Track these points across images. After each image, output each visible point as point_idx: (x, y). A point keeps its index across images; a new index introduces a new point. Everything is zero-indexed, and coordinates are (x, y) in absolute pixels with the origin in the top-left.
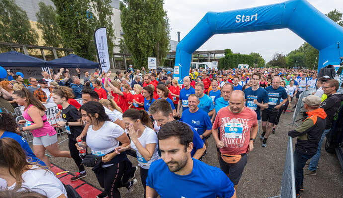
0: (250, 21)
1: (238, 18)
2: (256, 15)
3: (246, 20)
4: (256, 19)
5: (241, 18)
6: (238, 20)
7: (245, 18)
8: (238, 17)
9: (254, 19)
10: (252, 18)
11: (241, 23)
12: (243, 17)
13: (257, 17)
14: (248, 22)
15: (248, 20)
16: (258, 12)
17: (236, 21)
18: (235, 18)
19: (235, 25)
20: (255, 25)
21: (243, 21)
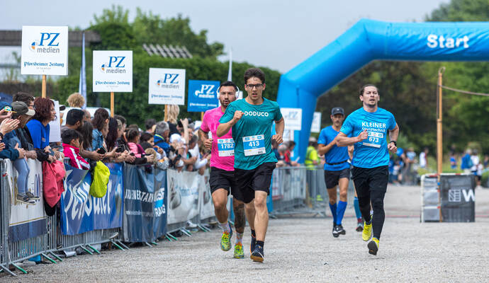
0: (455, 47)
1: (432, 41)
2: (466, 39)
3: (447, 45)
4: (466, 46)
5: (438, 40)
6: (432, 44)
7: (445, 42)
8: (432, 38)
9: (462, 44)
10: (458, 44)
11: (438, 48)
12: (442, 39)
13: (468, 42)
14: (451, 49)
15: (452, 46)
16: (468, 35)
17: (429, 45)
18: (425, 39)
19: (426, 50)
20: (465, 55)
21: (442, 46)
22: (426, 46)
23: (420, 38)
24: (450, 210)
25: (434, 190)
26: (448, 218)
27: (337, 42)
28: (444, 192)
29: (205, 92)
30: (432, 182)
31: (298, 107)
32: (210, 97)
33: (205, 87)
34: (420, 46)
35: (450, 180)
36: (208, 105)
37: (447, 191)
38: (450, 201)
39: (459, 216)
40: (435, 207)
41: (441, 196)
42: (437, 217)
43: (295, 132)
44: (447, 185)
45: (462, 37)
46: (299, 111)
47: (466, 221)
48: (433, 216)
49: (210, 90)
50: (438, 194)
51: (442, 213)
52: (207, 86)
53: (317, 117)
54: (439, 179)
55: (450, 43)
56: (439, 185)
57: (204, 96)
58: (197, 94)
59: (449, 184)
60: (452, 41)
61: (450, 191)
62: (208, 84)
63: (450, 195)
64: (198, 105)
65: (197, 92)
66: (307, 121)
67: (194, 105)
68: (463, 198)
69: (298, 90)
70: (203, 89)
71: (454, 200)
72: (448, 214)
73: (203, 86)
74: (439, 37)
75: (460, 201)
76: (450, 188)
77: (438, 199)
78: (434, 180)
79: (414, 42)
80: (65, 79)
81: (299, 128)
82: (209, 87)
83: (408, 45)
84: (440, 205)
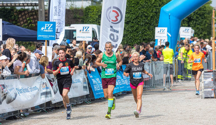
29: (47, 28)
32: (50, 31)
33: (47, 25)
36: (49, 36)
49: (50, 27)
57: (46, 31)
58: (42, 30)
62: (48, 24)
64: (43, 36)
65: (42, 29)
67: (41, 36)
70: (46, 26)
73: (46, 25)
82: (50, 25)
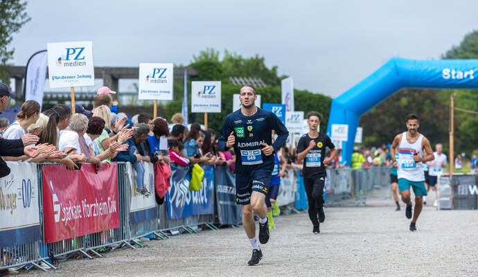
0: (464, 78)
1: (446, 74)
2: (472, 72)
3: (457, 77)
4: (472, 77)
5: (450, 73)
6: (446, 76)
7: (456, 75)
8: (446, 72)
9: (469, 76)
10: (466, 76)
11: (451, 79)
12: (453, 72)
13: (473, 75)
14: (461, 80)
15: (461, 78)
16: (473, 69)
17: (444, 76)
18: (441, 72)
19: (442, 80)
20: (471, 84)
21: (453, 77)
22: (442, 78)
23: (437, 71)
24: (459, 202)
25: (447, 186)
26: (457, 207)
27: (375, 75)
28: (455, 188)
30: (446, 180)
31: (345, 123)
34: (437, 78)
35: (460, 178)
37: (457, 187)
38: (459, 194)
39: (466, 205)
40: (448, 199)
41: (452, 190)
42: (450, 206)
43: (343, 142)
44: (457, 183)
45: (469, 70)
46: (346, 127)
47: (471, 209)
48: (446, 205)
50: (451, 189)
51: (453, 203)
52: (277, 108)
53: (360, 130)
54: (451, 178)
55: (460, 75)
56: (451, 181)
59: (459, 181)
60: (461, 74)
61: (459, 187)
63: (459, 190)
66: (352, 134)
68: (469, 192)
69: (345, 111)
71: (463, 193)
72: (457, 204)
74: (451, 71)
75: (467, 193)
76: (459, 184)
77: (450, 193)
78: (447, 178)
79: (433, 74)
80: (172, 103)
81: (346, 139)
83: (428, 77)
84: (452, 197)
